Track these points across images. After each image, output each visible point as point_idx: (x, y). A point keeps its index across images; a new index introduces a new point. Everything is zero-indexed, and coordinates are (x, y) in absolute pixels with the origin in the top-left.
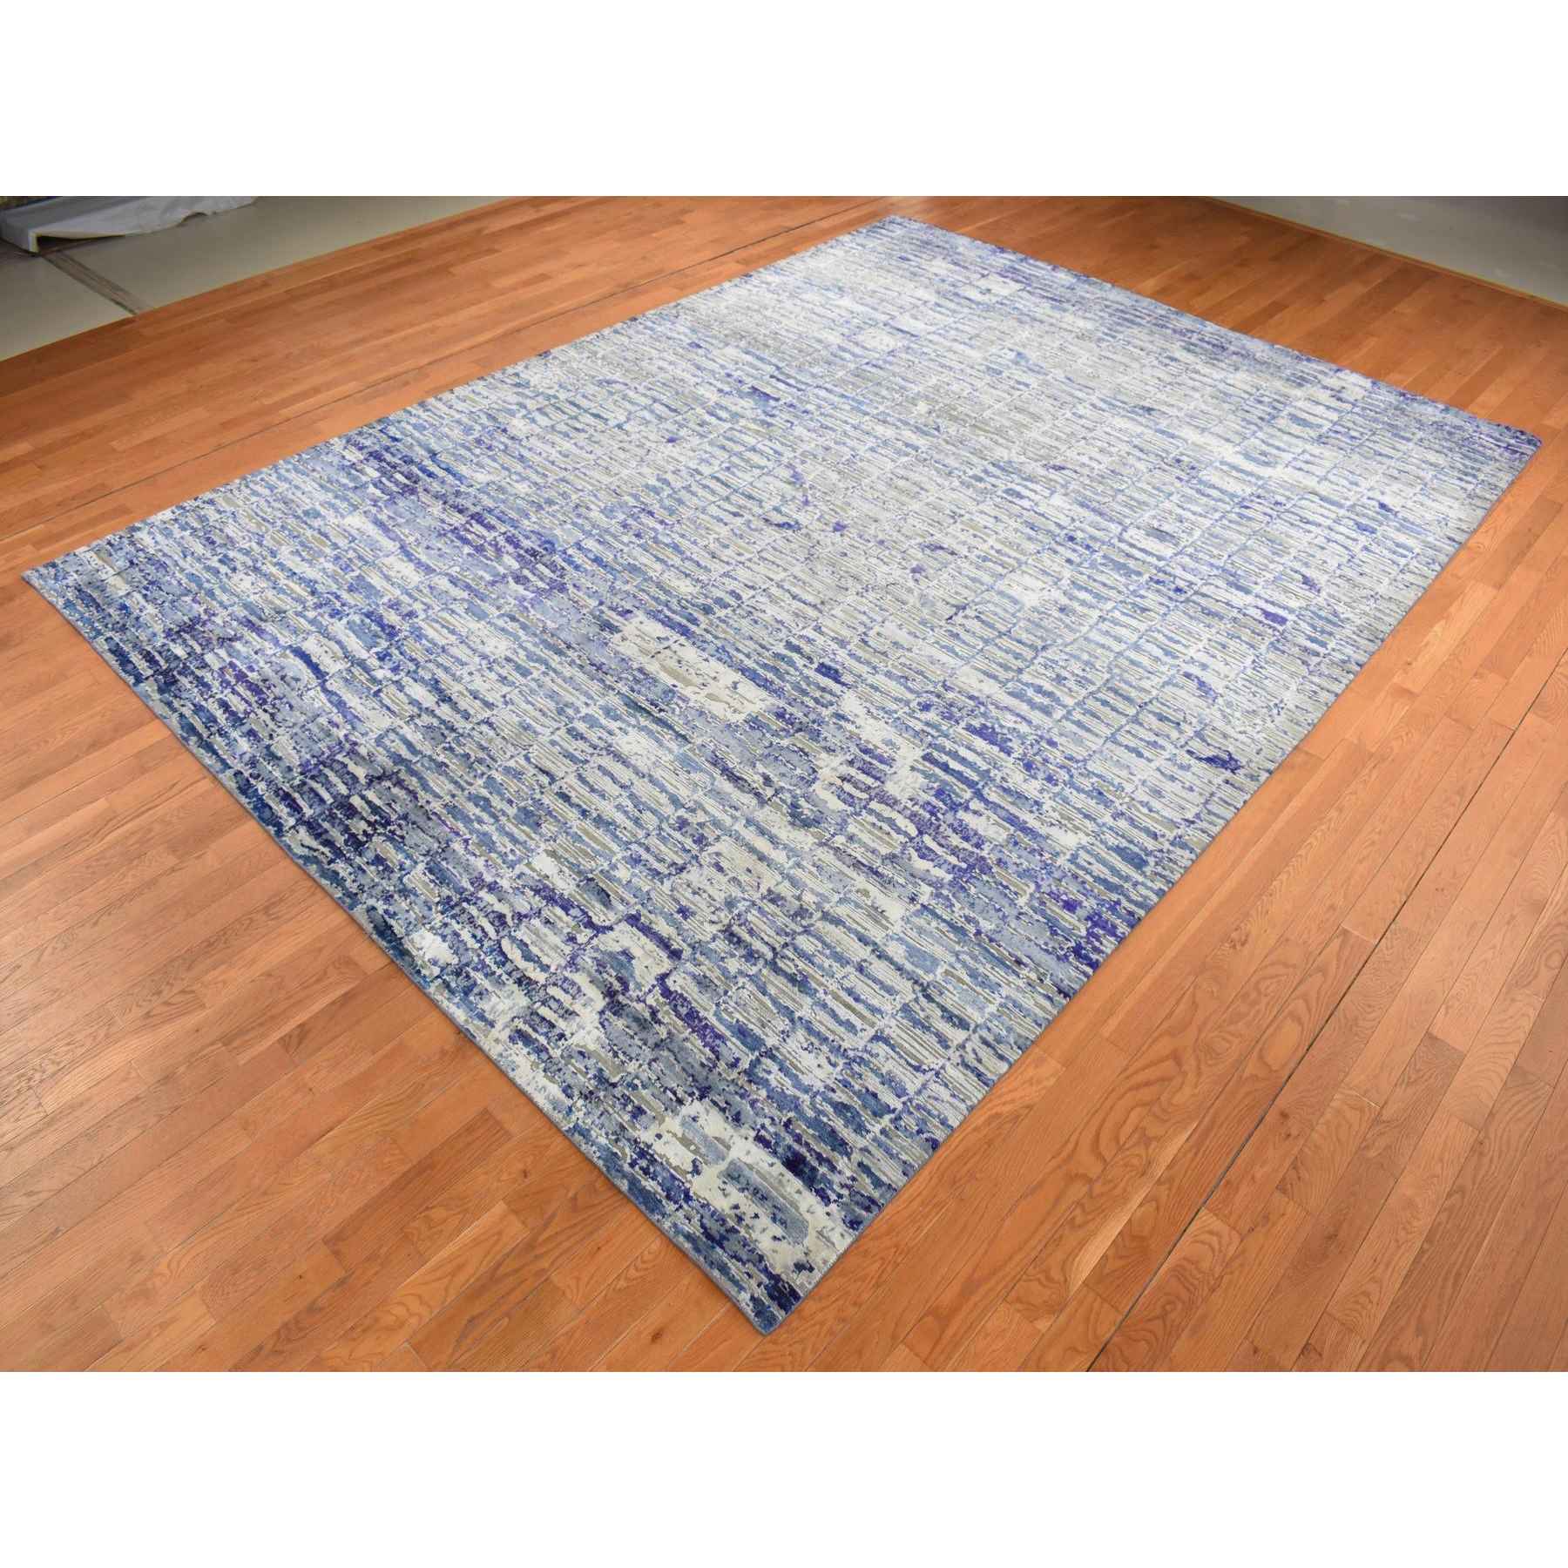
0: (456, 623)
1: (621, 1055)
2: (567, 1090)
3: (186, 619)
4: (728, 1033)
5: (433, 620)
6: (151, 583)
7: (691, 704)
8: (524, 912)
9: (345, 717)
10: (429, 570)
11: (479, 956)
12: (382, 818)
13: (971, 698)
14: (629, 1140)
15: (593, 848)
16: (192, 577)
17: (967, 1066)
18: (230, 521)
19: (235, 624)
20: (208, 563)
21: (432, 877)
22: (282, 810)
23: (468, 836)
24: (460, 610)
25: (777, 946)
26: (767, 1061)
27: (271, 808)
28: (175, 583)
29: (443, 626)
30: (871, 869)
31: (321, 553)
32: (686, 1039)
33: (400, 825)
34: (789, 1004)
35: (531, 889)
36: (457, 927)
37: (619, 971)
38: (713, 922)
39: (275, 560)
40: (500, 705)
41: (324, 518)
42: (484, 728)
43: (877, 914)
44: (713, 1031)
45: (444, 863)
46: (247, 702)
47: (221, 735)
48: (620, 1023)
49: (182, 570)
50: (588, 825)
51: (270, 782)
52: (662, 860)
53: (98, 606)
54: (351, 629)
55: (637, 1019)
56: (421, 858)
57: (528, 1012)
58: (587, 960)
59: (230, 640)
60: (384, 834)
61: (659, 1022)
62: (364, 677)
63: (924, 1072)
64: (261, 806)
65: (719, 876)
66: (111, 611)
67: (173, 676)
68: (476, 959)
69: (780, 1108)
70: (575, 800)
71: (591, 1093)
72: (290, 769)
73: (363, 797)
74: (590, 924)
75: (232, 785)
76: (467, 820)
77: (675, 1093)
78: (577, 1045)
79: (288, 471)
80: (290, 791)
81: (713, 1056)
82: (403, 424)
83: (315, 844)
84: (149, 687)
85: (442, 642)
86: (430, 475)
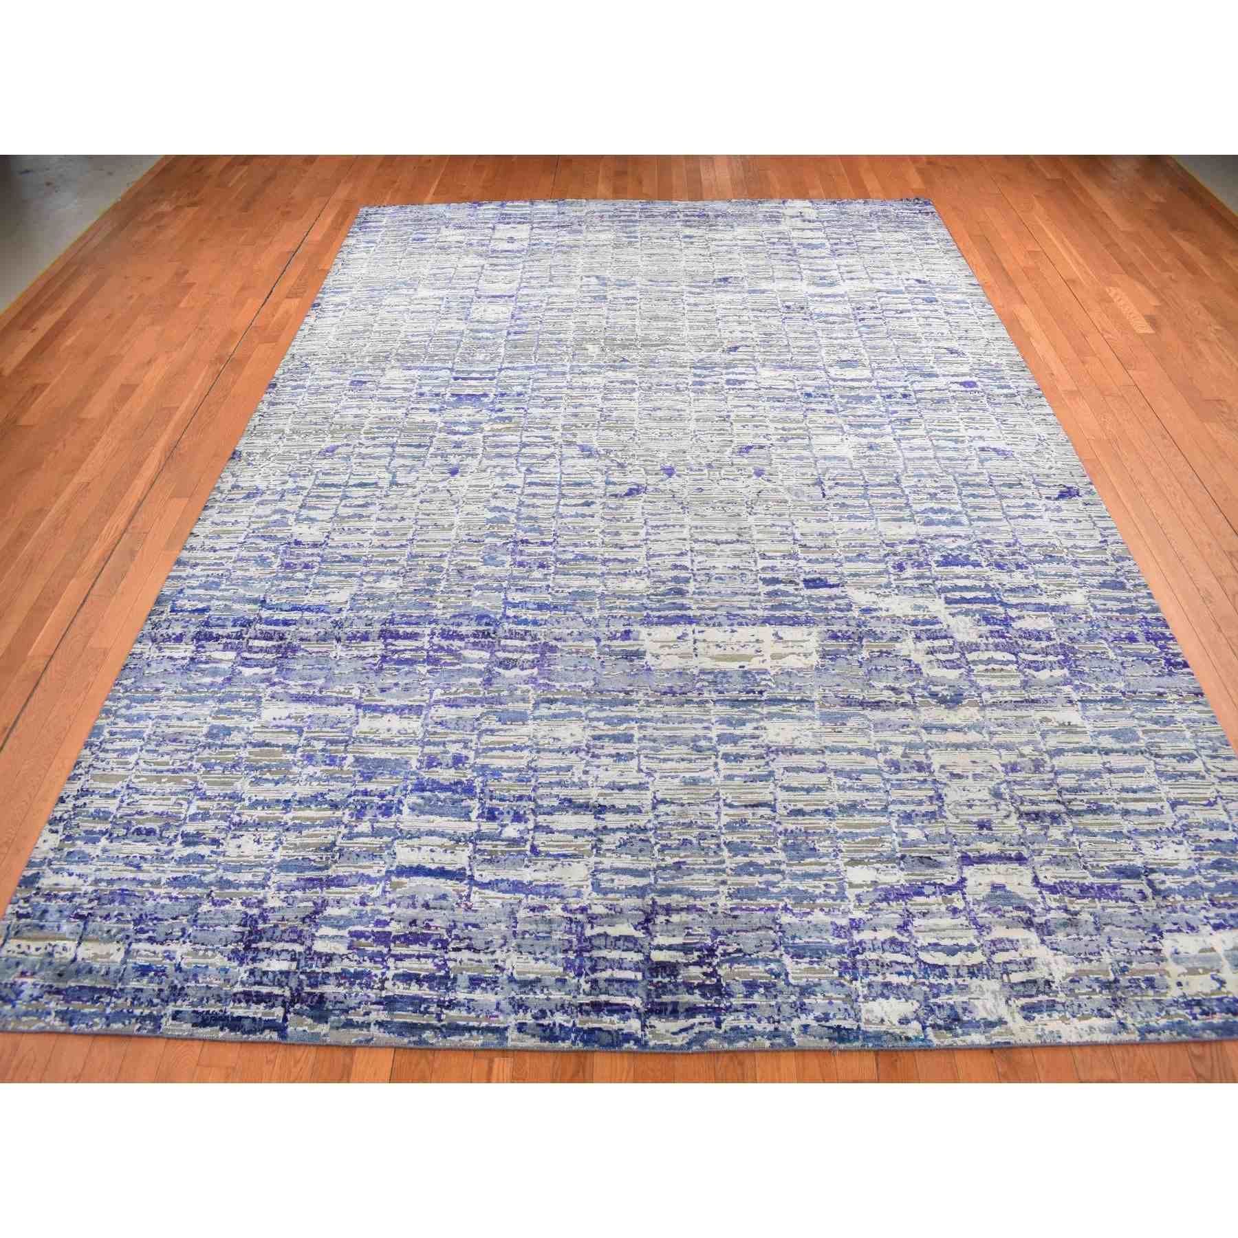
0: (512, 739)
1: (1091, 957)
2: (1101, 1013)
3: (234, 928)
4: (1115, 881)
5: (485, 750)
6: (137, 922)
7: (773, 672)
8: (901, 923)
9: (539, 894)
10: (417, 710)
11: (924, 984)
12: (700, 950)
13: (911, 542)
14: (1171, 1005)
15: (871, 834)
16: (174, 882)
17: (1224, 779)
18: (137, 797)
19: (298, 894)
20: (176, 855)
21: (807, 959)
22: (610, 1022)
23: (781, 904)
24: (496, 725)
25: (1057, 797)
26: (1152, 877)
27: (600, 1029)
28: (167, 901)
29: (503, 750)
30: (1027, 701)
31: (288, 765)
32: (1103, 908)
33: (722, 943)
34: (1113, 829)
35: (881, 901)
36: (880, 978)
37: (1011, 904)
38: (1007, 816)
39: (247, 803)
40: (647, 779)
41: (239, 729)
42: (662, 808)
43: (1069, 728)
44: (1107, 888)
45: (797, 941)
46: (426, 956)
47: (448, 1008)
48: (1060, 937)
49: (157, 883)
50: (841, 819)
51: (562, 1008)
52: (920, 803)
53: (110, 992)
54: (422, 813)
55: (1065, 925)
56: (777, 953)
57: (1007, 989)
58: (985, 917)
59: (316, 913)
60: (722, 962)
61: (1076, 913)
62: (501, 847)
63: (1215, 803)
64: (590, 1036)
65: (964, 782)
66: (134, 984)
67: (309, 994)
68: (925, 988)
69: (1198, 898)
70: (808, 809)
71: (1114, 1000)
72: (562, 981)
73: (659, 948)
74: (950, 890)
75: (531, 1042)
76: (765, 893)
77: (1147, 949)
78: (1064, 978)
79: (128, 707)
80: (591, 999)
81: (1128, 904)
82: (188, 592)
83: (682, 1023)
84: (300, 1026)
85: (523, 764)
86: (286, 623)
